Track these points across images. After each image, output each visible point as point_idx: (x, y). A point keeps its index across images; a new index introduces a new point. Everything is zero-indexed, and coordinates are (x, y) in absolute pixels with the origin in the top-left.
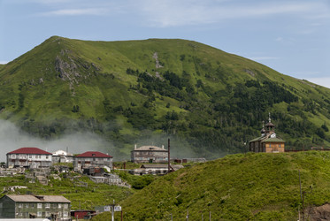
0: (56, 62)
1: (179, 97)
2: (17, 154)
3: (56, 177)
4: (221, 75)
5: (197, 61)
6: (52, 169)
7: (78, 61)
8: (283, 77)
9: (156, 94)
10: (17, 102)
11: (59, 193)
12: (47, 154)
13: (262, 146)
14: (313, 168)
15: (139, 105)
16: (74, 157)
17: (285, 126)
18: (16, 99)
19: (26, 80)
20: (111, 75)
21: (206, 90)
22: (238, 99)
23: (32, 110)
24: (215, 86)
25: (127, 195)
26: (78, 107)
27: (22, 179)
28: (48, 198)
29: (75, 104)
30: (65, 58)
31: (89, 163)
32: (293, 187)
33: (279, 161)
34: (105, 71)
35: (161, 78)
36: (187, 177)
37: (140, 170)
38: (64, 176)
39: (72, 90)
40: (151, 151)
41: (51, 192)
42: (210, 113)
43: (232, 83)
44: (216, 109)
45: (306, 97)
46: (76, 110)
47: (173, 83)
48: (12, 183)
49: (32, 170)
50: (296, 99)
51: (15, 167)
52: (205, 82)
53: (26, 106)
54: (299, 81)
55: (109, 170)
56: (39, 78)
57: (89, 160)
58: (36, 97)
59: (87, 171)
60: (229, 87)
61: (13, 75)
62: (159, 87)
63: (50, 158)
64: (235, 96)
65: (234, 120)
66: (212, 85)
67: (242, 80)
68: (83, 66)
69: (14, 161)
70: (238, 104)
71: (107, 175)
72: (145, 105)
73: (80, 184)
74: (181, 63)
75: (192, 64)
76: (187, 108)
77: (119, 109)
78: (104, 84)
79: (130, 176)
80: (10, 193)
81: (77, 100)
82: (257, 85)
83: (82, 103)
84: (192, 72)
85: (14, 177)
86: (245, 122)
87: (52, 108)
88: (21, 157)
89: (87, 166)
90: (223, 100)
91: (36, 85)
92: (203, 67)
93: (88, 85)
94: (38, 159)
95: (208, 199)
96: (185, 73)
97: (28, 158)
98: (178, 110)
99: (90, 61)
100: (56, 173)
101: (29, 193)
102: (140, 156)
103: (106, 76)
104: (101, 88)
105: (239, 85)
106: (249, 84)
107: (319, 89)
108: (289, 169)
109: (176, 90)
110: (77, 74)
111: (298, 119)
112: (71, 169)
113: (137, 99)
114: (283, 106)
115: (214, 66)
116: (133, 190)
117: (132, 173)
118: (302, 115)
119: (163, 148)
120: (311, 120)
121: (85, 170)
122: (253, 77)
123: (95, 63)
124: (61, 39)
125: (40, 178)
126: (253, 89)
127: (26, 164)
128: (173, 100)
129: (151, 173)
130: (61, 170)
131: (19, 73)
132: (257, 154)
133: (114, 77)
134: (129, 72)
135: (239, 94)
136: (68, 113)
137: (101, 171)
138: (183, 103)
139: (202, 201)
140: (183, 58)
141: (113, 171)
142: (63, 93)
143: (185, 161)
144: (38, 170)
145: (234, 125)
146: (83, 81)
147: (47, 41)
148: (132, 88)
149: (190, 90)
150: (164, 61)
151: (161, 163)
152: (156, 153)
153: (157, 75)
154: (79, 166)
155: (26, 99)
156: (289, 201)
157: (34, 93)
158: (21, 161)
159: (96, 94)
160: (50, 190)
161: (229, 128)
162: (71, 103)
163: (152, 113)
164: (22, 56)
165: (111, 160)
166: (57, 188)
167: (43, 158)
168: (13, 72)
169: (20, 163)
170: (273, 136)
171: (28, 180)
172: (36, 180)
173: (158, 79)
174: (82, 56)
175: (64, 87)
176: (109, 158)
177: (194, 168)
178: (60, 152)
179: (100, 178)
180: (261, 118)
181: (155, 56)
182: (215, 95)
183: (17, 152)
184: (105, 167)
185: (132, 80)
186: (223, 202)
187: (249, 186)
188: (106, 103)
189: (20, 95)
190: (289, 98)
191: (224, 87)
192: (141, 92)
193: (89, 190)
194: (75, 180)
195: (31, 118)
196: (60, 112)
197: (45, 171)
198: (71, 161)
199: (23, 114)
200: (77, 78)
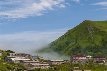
0: (87, 28)
2: (75, 57)
3: (88, 64)
6: (87, 61)
7: (94, 27)
10: (75, 41)
11: (89, 69)
12: (85, 57)
19: (77, 34)
20: (104, 31)
23: (80, 43)
26: (94, 42)
27: (77, 65)
29: (93, 41)
30: (90, 27)
31: (98, 59)
34: (102, 30)
38: (90, 63)
39: (92, 37)
46: (93, 43)
48: (74, 66)
49: (80, 62)
51: (75, 61)
53: (78, 42)
55: (104, 61)
56: (81, 33)
58: (81, 39)
59: (97, 62)
61: (74, 33)
63: (86, 58)
68: (96, 29)
69: (74, 59)
71: (104, 63)
73: (95, 66)
78: (102, 34)
80: (74, 69)
81: (94, 40)
85: (75, 64)
87: (86, 42)
88: (77, 58)
89: (98, 60)
91: (81, 36)
93: (97, 35)
94: (82, 59)
97: (79, 58)
99: (97, 27)
100: (88, 63)
101: (79, 69)
103: (102, 32)
104: (101, 36)
110: (93, 32)
112: (92, 61)
121: (97, 61)
123: (99, 28)
124: (88, 21)
125: (83, 64)
127: (78, 60)
130: (89, 62)
131: (75, 32)
133: (105, 32)
136: (91, 44)
137: (102, 62)
141: (106, 62)
142: (89, 38)
144: (82, 62)
146: (95, 34)
147: (84, 22)
154: (95, 60)
157: (80, 38)
158: (77, 59)
159: (100, 38)
160: (86, 68)
162: (92, 41)
164: (76, 27)
165: (105, 58)
166: (88, 67)
167: (84, 58)
168: (73, 32)
169: (76, 60)
171: (79, 65)
172: (82, 65)
174: (95, 26)
175: (89, 36)
176: (104, 57)
178: (89, 56)
179: (101, 64)
184: (103, 60)
188: (103, 40)
189: (76, 39)
193: (98, 67)
194: (94, 65)
195: (79, 46)
196: (88, 43)
197: (84, 62)
198: (92, 59)
199: (77, 44)
200: (93, 33)
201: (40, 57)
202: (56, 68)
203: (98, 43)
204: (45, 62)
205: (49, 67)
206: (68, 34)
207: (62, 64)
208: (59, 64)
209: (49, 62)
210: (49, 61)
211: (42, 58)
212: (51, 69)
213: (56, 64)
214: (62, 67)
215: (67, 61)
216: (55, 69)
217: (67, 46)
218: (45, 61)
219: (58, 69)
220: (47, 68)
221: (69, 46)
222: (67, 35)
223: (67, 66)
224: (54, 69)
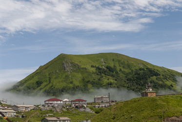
0: (63, 64)
1: (113, 76)
3: (64, 110)
4: (129, 66)
5: (119, 61)
6: (63, 107)
7: (72, 63)
8: (154, 66)
9: (103, 75)
10: (48, 80)
11: (66, 116)
12: (61, 101)
13: (146, 94)
14: (168, 102)
15: (96, 80)
16: (71, 101)
17: (156, 86)
18: (48, 79)
19: (51, 72)
21: (123, 72)
22: (136, 76)
23: (54, 83)
24: (127, 71)
25: (93, 116)
27: (51, 111)
28: (61, 118)
29: (71, 80)
30: (67, 62)
32: (160, 110)
33: (154, 100)
34: (83, 66)
35: (105, 69)
36: (117, 107)
37: (98, 106)
38: (68, 109)
39: (70, 75)
40: (102, 98)
41: (63, 116)
42: (125, 82)
43: (133, 69)
44: (128, 80)
45: (164, 74)
46: (71, 83)
47: (110, 70)
48: (47, 113)
49: (55, 107)
50: (160, 75)
51: (48, 106)
52: (123, 69)
53: (52, 82)
54: (160, 67)
56: (56, 70)
57: (77, 102)
58: (55, 78)
59: (77, 107)
60: (132, 71)
61: (46, 70)
62: (105, 72)
63: (62, 102)
64: (135, 74)
65: (135, 84)
66: (125, 70)
67: (137, 68)
68: (74, 65)
69: (47, 104)
70: (136, 77)
71: (85, 108)
72: (99, 80)
73: (74, 112)
74: (113, 62)
75: (117, 62)
76: (116, 80)
77: (88, 82)
78: (82, 72)
79: (94, 108)
80: (47, 117)
81: (72, 79)
82: (143, 70)
83: (74, 80)
84: (117, 65)
85: (48, 110)
86: (139, 84)
87: (62, 82)
88: (50, 102)
89: (77, 105)
90: (130, 76)
91: (55, 73)
92: (122, 63)
93: (76, 72)
94: (57, 103)
95: (125, 116)
96: (114, 66)
97: (53, 102)
98: (112, 81)
99: (76, 63)
101: (54, 117)
102: (98, 100)
103: (83, 68)
105: (136, 70)
106: (140, 69)
107: (169, 70)
108: (158, 103)
109: (111, 73)
110: (71, 68)
111: (161, 82)
112: (70, 106)
113: (96, 77)
114: (154, 77)
115: (126, 63)
116: (95, 114)
117: (95, 107)
118: (162, 81)
119: (107, 96)
120: (166, 83)
122: (142, 67)
123: (78, 64)
124: (65, 55)
125: (58, 110)
126: (142, 71)
127: (52, 105)
128: (110, 77)
129: (102, 106)
130: (66, 107)
131: (48, 69)
132: (145, 97)
133: (86, 69)
134: (92, 66)
135: (136, 74)
136: (68, 84)
137: (82, 107)
138: (114, 78)
139: (123, 117)
140: (113, 60)
141: (87, 107)
142: (66, 76)
143: (116, 101)
144: (57, 107)
145: (135, 86)
146: (74, 71)
148: (93, 73)
149: (117, 73)
150: (106, 62)
151: (106, 102)
152: (104, 99)
153: (103, 67)
154: (74, 105)
155: (51, 79)
156: (158, 116)
157: (55, 76)
158: (51, 104)
159: (79, 76)
161: (133, 88)
162: (69, 80)
163: (102, 82)
164: (49, 62)
166: (65, 114)
167: (59, 102)
168: (46, 68)
170: (151, 90)
171: (53, 111)
172: (57, 111)
173: (104, 69)
174: (73, 61)
175: (66, 74)
176: (85, 101)
177: (119, 104)
178: (66, 100)
179: (82, 110)
180: (146, 83)
181: (102, 60)
182: (127, 74)
183: (49, 100)
184: (84, 105)
185: (94, 70)
186: (132, 117)
187: (142, 111)
188: (83, 79)
189: (49, 78)
190: (157, 74)
191: (130, 71)
192: (97, 74)
193: (78, 114)
194: (72, 110)
195: (53, 86)
196: (65, 83)
197: (60, 107)
198: (70, 103)
199: (51, 85)
200: (71, 70)
201: (3, 101)
202: (24, 115)
203: (77, 83)
204: (9, 108)
205: (15, 114)
206: (39, 71)
207: (31, 110)
208: (27, 110)
209: (15, 108)
210: (15, 106)
211: (5, 103)
212: (17, 116)
213: (24, 110)
214: (32, 114)
215: (38, 106)
216: (23, 117)
217: (38, 87)
218: (9, 106)
219: (26, 117)
220: (12, 116)
221: (41, 87)
222: (38, 73)
223: (38, 112)
224: (21, 117)
